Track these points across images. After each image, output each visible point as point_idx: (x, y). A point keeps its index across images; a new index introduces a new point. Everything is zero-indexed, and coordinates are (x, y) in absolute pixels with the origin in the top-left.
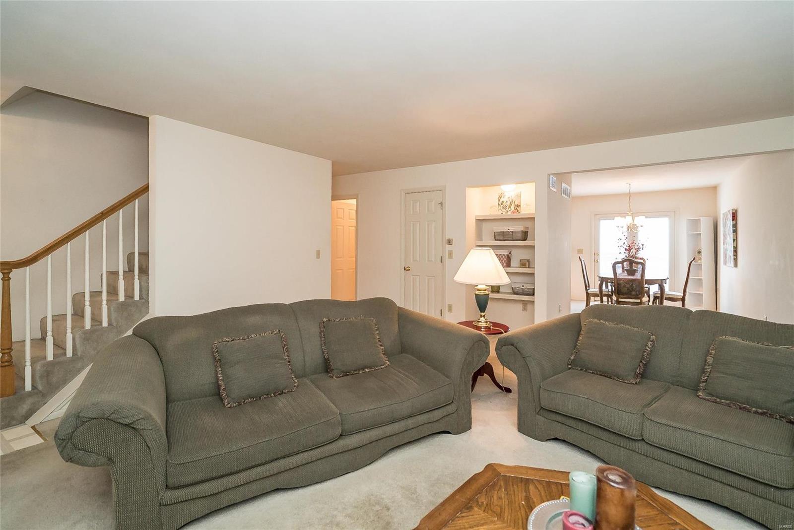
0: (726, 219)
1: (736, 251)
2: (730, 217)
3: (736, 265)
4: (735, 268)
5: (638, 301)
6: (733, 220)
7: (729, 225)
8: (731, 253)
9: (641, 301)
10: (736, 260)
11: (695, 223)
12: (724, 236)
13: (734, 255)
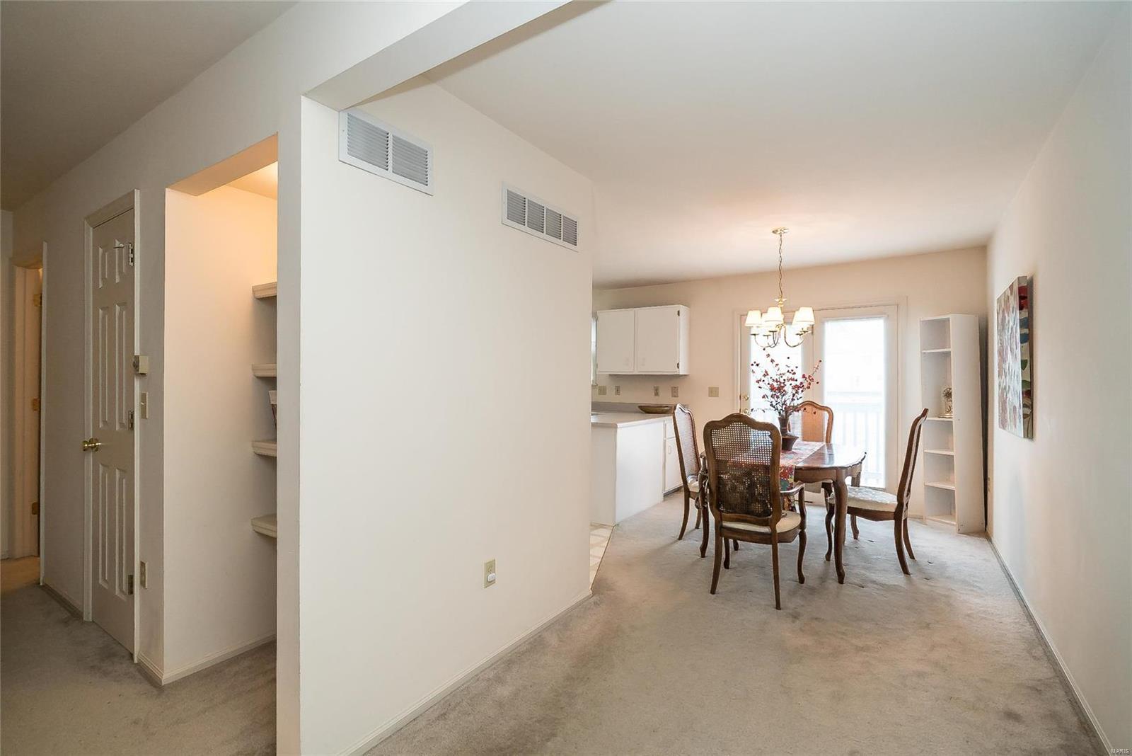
0: (1005, 309)
1: (1028, 392)
2: (1014, 302)
3: (1029, 433)
4: (1026, 441)
5: (766, 530)
6: (1021, 308)
7: (1011, 324)
8: (1016, 399)
9: (774, 529)
10: (1029, 418)
11: (939, 329)
12: (1000, 354)
13: (1025, 406)
